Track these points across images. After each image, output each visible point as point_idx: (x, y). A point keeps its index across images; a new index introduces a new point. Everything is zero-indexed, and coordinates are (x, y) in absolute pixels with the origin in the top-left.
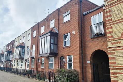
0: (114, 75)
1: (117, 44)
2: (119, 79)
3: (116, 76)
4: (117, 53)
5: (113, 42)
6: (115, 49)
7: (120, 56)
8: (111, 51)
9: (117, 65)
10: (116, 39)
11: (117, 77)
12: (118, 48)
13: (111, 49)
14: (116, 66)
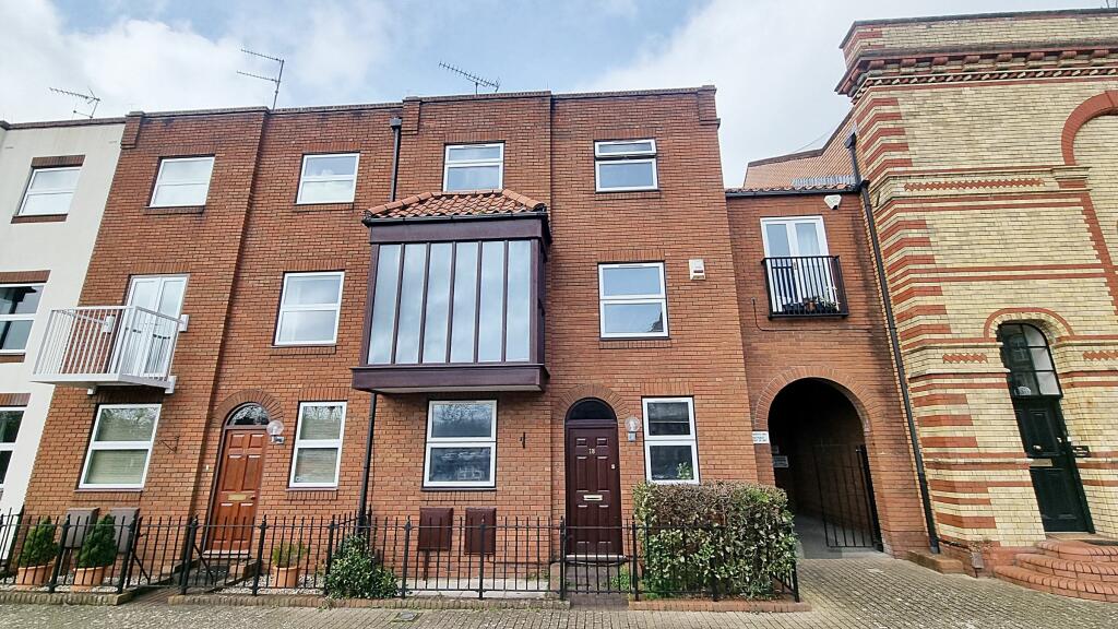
0: (974, 496)
1: (973, 361)
2: (997, 508)
3: (984, 496)
4: (976, 401)
5: (954, 351)
6: (966, 381)
7: (991, 412)
8: (950, 391)
9: (982, 450)
10: (963, 340)
11: (987, 502)
12: (976, 381)
13: (947, 381)
14: (980, 455)
